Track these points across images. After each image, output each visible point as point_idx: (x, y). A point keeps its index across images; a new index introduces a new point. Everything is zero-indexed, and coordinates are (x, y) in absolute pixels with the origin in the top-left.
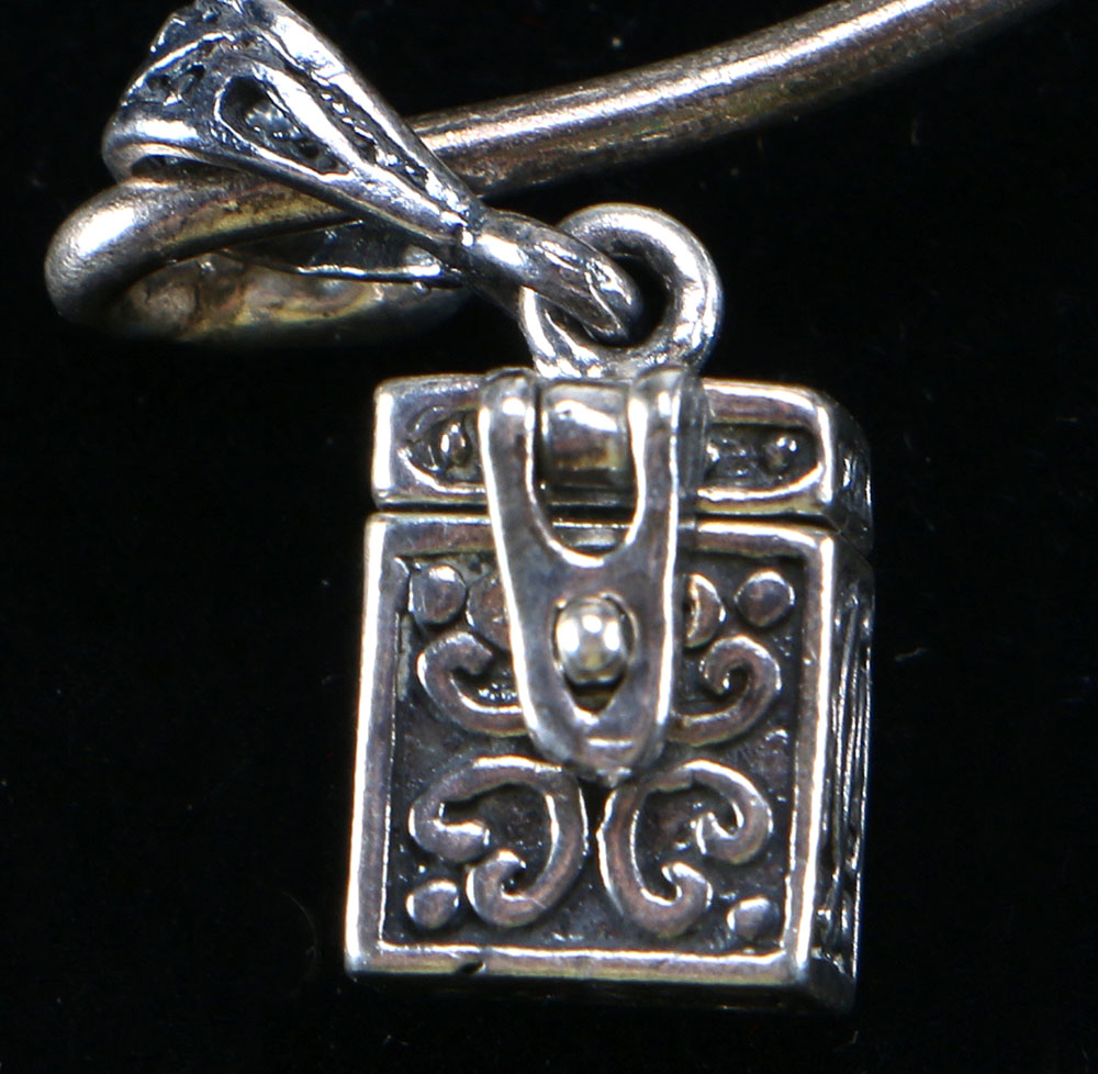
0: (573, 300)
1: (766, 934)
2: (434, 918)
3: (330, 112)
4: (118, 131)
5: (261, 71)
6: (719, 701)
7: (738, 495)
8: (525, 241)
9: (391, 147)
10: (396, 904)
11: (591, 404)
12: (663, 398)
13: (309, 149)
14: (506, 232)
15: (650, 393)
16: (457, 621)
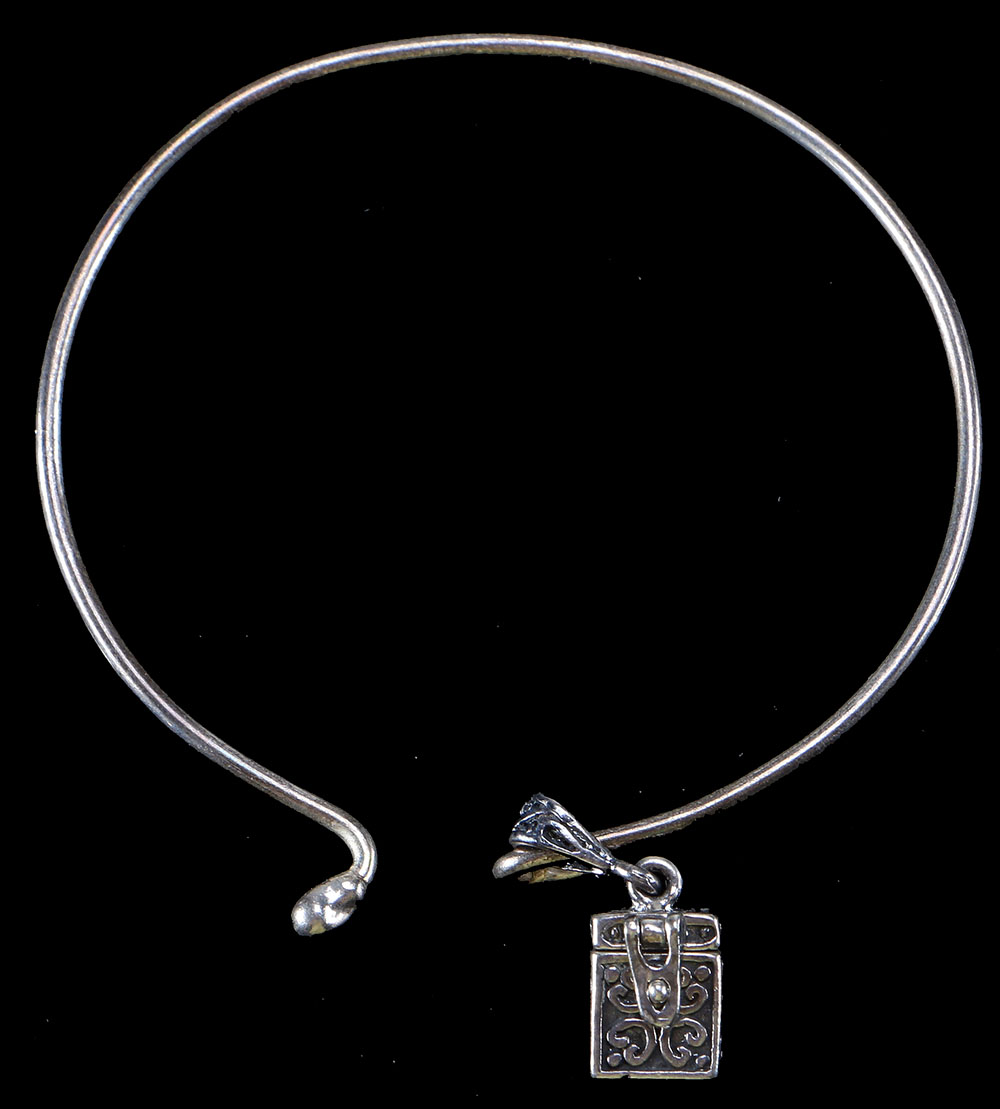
0: (642, 886)
1: (707, 1065)
2: (615, 1064)
3: (573, 834)
4: (512, 838)
5: (552, 822)
6: (691, 1002)
7: (695, 945)
8: (629, 870)
9: (590, 843)
10: (604, 1060)
11: (654, 924)
12: (675, 924)
13: (566, 843)
14: (624, 868)
15: (671, 922)
16: (618, 981)
